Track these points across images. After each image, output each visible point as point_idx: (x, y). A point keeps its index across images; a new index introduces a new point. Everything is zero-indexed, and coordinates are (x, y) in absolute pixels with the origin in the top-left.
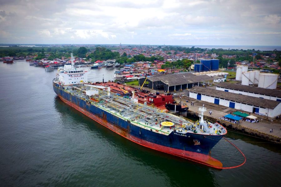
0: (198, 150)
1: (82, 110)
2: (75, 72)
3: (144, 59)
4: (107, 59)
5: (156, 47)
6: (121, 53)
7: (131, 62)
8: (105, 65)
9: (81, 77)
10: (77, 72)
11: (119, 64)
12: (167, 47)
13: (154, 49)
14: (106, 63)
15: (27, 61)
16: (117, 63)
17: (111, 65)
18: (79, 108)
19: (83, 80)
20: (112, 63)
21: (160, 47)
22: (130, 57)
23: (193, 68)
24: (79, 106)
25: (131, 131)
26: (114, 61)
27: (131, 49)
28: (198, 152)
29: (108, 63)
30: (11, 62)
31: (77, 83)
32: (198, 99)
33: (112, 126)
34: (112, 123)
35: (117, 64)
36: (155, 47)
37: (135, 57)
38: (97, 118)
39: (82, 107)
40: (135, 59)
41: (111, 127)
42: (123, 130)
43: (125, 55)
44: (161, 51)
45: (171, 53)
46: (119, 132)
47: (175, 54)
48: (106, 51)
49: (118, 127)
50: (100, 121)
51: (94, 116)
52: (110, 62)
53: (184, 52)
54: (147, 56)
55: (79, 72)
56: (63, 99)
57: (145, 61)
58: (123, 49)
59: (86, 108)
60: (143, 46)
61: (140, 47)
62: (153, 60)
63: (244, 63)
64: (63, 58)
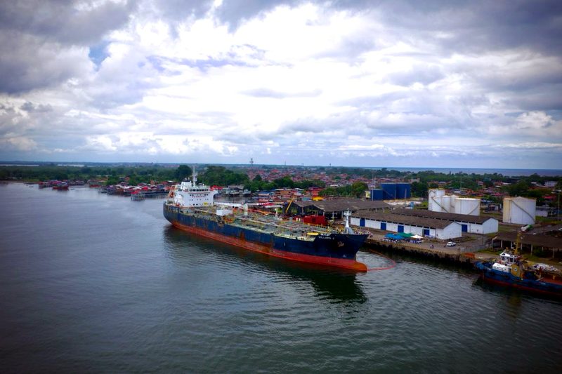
0: (344, 256)
1: (212, 234)
2: (197, 190)
3: (292, 185)
4: (229, 184)
5: (315, 169)
6: (251, 177)
7: (269, 189)
8: (227, 193)
9: (204, 198)
10: (200, 190)
11: (250, 192)
12: (335, 169)
13: (310, 172)
14: (227, 190)
15: (91, 186)
16: (247, 190)
17: (236, 193)
18: (207, 233)
19: (207, 202)
20: (238, 190)
21: (322, 169)
22: (267, 182)
23: (369, 197)
24: (206, 230)
25: (274, 244)
26: (241, 187)
27: (268, 171)
28: (344, 258)
29: (232, 189)
30: (66, 189)
31: (199, 206)
32: (361, 225)
33: (252, 244)
34: (252, 241)
35: (246, 192)
36: (312, 169)
37: (276, 181)
38: (233, 240)
39: (211, 230)
40: (276, 184)
41: (251, 246)
42: (265, 245)
43: (258, 178)
44: (324, 175)
45: (340, 179)
46: (260, 249)
47: (347, 179)
48: (226, 173)
49: (260, 243)
50: (237, 242)
51: (228, 238)
52: (235, 189)
53: (364, 177)
54: (296, 180)
55: (203, 190)
56: (181, 225)
57: (293, 187)
58: (254, 171)
59: (218, 231)
60: (291, 167)
61: (286, 168)
62: (307, 186)
63: (459, 192)
64: (152, 181)
